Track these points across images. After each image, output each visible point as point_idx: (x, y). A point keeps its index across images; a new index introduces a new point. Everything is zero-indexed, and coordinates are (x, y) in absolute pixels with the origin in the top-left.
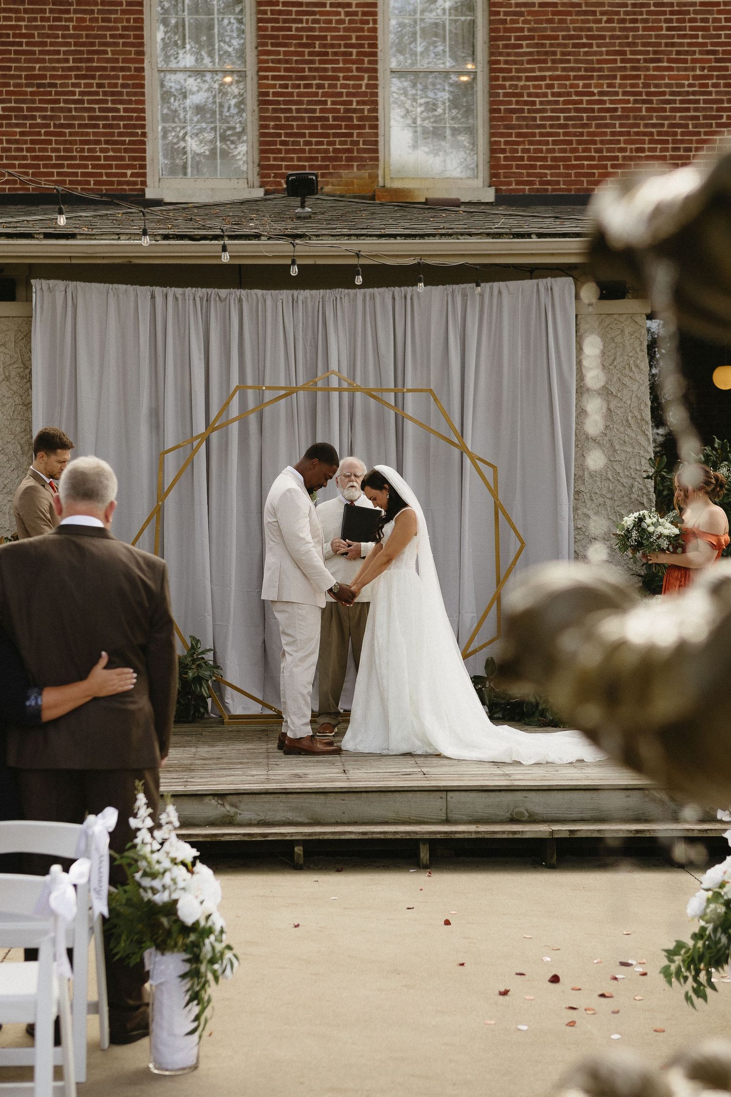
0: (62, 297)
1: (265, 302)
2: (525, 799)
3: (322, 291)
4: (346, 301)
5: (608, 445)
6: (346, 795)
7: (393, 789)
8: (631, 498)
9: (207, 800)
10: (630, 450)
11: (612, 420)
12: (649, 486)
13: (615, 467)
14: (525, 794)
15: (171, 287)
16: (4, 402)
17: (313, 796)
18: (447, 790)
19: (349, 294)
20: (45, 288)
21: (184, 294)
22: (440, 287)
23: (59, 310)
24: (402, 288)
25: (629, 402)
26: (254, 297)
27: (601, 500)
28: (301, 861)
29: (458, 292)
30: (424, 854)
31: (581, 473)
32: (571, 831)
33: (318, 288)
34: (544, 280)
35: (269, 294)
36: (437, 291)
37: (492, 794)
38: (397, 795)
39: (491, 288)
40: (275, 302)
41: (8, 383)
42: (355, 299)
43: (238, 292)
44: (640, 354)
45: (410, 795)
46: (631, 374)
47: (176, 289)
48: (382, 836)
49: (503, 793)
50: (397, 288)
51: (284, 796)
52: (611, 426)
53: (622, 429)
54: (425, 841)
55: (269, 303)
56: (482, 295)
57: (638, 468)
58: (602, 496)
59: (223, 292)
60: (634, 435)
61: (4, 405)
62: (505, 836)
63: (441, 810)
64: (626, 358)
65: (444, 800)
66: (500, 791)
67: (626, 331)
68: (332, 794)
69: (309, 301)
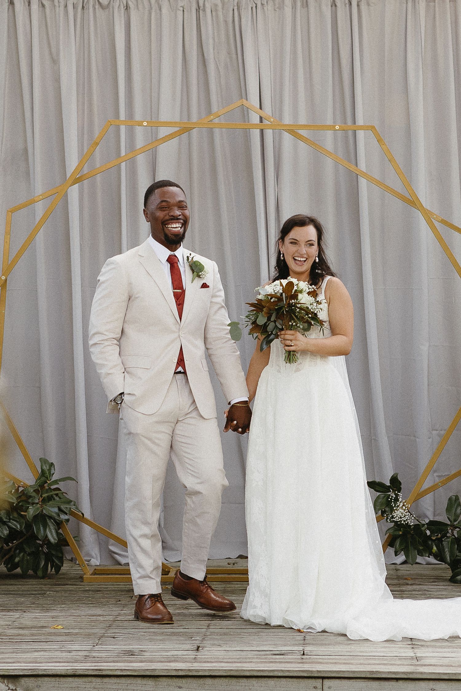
6: (184, 681)
7: (248, 674)
17: (139, 681)
18: (322, 677)
38: (254, 681)
45: (271, 682)
51: (99, 680)
66: (397, 679)
68: (164, 679)
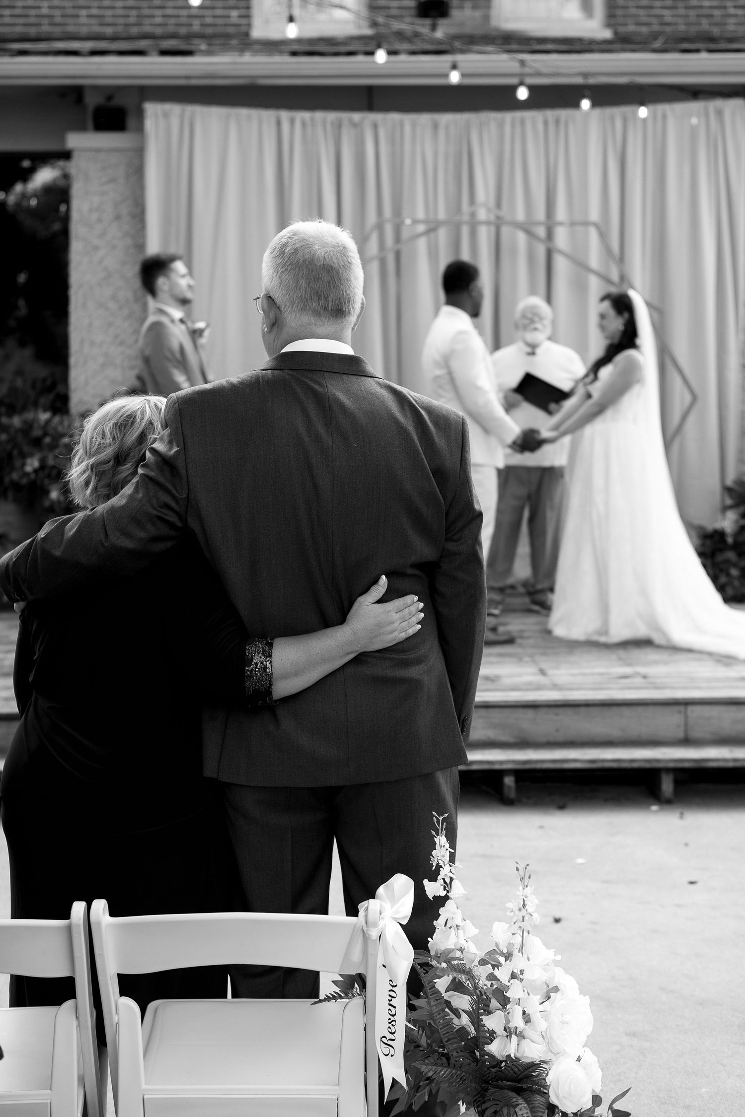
0: (178, 125)
1: (403, 127)
3: (466, 114)
15: (298, 110)
18: (686, 703)
19: (494, 119)
20: (159, 113)
21: (312, 119)
23: (175, 138)
28: (512, 794)
29: (618, 115)
30: (667, 786)
33: (461, 111)
34: (713, 102)
35: (407, 118)
40: (414, 127)
41: (119, 223)
43: (373, 116)
47: (304, 113)
48: (615, 765)
54: (668, 770)
55: (407, 129)
63: (678, 727)
65: (683, 716)
69: (451, 126)
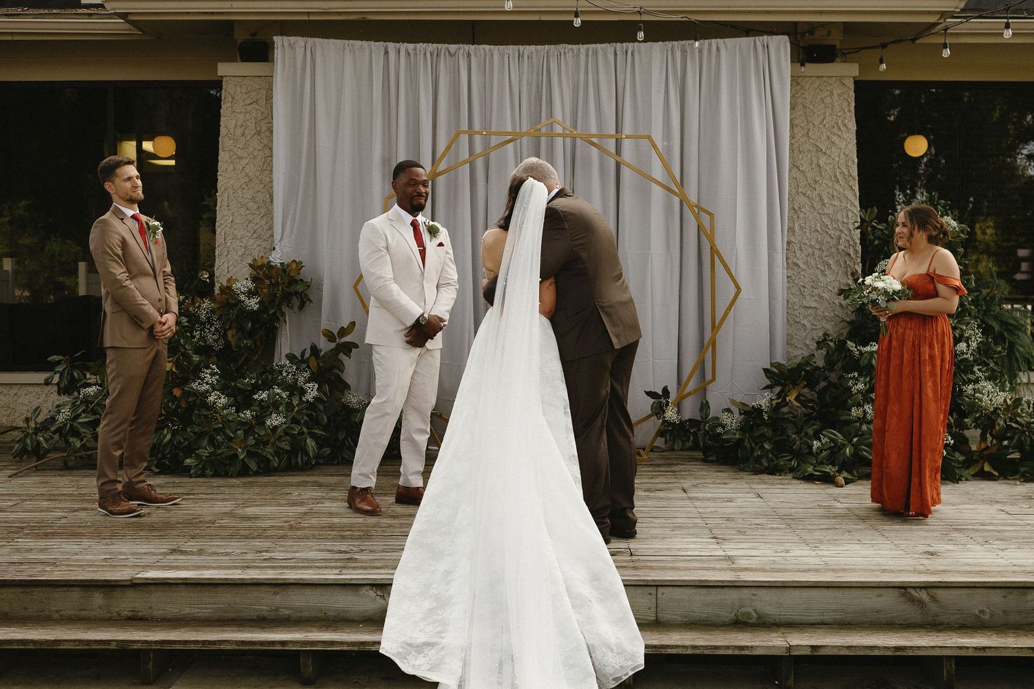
0: (302, 54)
1: (492, 56)
2: (753, 597)
3: (546, 46)
4: (569, 55)
5: (817, 199)
8: (838, 249)
9: (363, 591)
10: (837, 203)
11: (821, 175)
12: (855, 238)
13: (824, 220)
14: (753, 591)
15: (403, 42)
16: (255, 154)
18: (658, 585)
19: (572, 49)
20: (286, 44)
21: (415, 49)
22: (660, 43)
23: (299, 65)
24: (624, 44)
25: (837, 159)
26: (482, 51)
27: (810, 250)
29: (678, 47)
31: (792, 225)
32: (812, 647)
33: (543, 44)
34: (761, 38)
35: (496, 49)
36: (657, 47)
37: (714, 591)
39: (710, 45)
40: (502, 55)
41: (259, 137)
42: (578, 55)
43: (466, 47)
44: (848, 114)
46: (840, 133)
47: (409, 44)
49: (725, 590)
50: (619, 45)
52: (821, 181)
53: (830, 184)
55: (496, 57)
56: (700, 51)
57: (845, 221)
58: (812, 247)
59: (453, 47)
60: (841, 190)
61: (255, 157)
62: (730, 652)
63: (649, 609)
64: (834, 117)
65: (654, 597)
66: (723, 587)
67: (835, 93)
69: (534, 56)
